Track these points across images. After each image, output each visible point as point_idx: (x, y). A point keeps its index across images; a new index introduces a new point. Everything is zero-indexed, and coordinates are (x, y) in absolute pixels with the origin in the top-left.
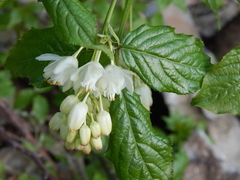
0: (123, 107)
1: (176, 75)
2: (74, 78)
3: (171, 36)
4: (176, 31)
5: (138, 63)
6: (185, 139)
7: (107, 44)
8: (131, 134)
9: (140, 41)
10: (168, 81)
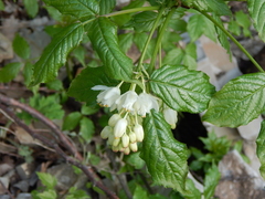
0: (151, 122)
1: (189, 99)
2: (118, 102)
3: (185, 72)
4: (190, 68)
5: (162, 92)
6: (221, 158)
7: (140, 79)
8: (157, 141)
9: (163, 76)
10: (183, 104)
